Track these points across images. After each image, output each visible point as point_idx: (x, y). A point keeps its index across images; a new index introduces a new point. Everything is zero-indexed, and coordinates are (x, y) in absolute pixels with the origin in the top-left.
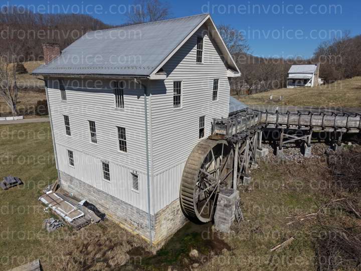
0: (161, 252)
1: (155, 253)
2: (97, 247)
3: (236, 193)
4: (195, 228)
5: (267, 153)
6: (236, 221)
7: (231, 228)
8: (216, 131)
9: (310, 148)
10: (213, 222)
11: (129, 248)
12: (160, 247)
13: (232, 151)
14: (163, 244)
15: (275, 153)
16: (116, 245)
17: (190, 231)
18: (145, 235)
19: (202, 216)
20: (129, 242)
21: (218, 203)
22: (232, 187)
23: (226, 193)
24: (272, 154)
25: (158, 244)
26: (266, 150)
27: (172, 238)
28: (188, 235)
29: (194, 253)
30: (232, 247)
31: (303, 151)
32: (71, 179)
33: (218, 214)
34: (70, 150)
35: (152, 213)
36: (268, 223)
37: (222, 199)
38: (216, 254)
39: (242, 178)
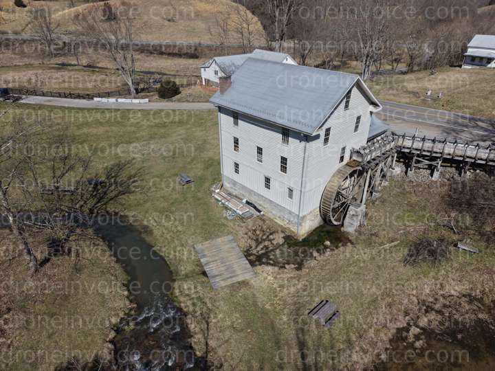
0: (304, 240)
1: (301, 240)
2: (262, 233)
3: (363, 207)
4: (328, 228)
5: (399, 172)
6: (360, 226)
7: (356, 231)
8: (354, 158)
9: (439, 173)
10: (342, 225)
11: (283, 235)
12: (304, 237)
13: (365, 174)
14: (306, 235)
15: (406, 173)
16: (274, 232)
17: (325, 229)
18: (294, 229)
19: (335, 220)
20: (283, 232)
21: (348, 213)
22: (361, 202)
23: (355, 206)
24: (403, 174)
25: (303, 235)
26: (398, 169)
27: (312, 233)
28: (323, 232)
29: (328, 243)
30: (355, 242)
31: (432, 175)
32: (235, 183)
33: (347, 220)
34: (237, 162)
35: (301, 215)
36: (385, 230)
37: (352, 210)
38: (343, 245)
39: (371, 193)
